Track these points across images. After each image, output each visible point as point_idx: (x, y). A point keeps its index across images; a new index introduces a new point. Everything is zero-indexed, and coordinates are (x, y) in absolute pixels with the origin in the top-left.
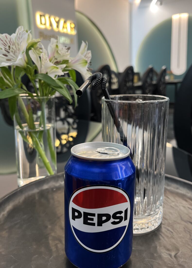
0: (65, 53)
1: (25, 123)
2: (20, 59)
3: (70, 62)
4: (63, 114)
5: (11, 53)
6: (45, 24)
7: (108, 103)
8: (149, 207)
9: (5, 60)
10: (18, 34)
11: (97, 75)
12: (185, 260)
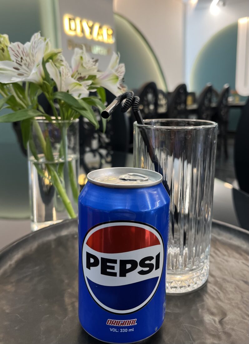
0: (92, 67)
1: (41, 152)
2: (34, 73)
3: (98, 78)
4: (95, 144)
5: (24, 67)
6: (75, 30)
7: (141, 129)
8: (191, 260)
9: (16, 74)
10: (32, 43)
11: (127, 94)
12: (232, 327)
